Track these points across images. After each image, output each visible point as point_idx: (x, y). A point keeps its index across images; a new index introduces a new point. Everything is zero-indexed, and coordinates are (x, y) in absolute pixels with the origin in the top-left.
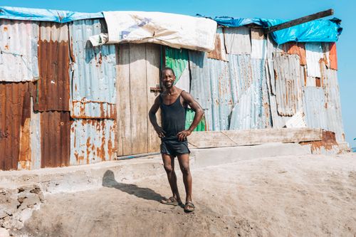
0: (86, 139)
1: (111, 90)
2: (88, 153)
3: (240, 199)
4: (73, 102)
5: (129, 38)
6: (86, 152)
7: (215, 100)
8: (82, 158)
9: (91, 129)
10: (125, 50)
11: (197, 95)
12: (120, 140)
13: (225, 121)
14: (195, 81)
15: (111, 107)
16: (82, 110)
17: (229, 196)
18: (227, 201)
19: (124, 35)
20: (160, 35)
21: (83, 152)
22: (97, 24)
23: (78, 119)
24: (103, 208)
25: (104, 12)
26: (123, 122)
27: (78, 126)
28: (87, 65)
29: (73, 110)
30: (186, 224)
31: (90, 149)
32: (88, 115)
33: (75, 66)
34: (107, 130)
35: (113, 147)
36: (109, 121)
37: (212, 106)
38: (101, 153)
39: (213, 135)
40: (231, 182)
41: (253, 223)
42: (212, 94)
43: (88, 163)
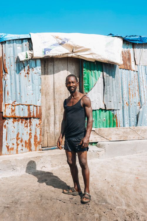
0: (16, 133)
1: (37, 95)
2: (18, 145)
3: (135, 190)
4: (6, 105)
5: (51, 54)
6: (16, 144)
7: (125, 102)
8: (12, 149)
9: (20, 126)
10: (50, 64)
11: (110, 99)
12: (46, 135)
13: (134, 119)
14: (108, 87)
15: (37, 108)
16: (13, 111)
17: (125, 188)
18: (122, 192)
19: (46, 52)
20: (78, 51)
21: (13, 144)
22: (26, 43)
23: (9, 118)
24: (15, 194)
25: (31, 33)
26: (48, 120)
27: (9, 124)
28: (17, 76)
29: (5, 111)
30: (80, 214)
31: (19, 142)
32: (17, 115)
33: (8, 77)
34: (33, 127)
35: (38, 140)
36: (35, 119)
37: (123, 107)
38: (28, 145)
39: (123, 130)
40: (131, 173)
41: (143, 216)
42: (123, 97)
43: (17, 153)
